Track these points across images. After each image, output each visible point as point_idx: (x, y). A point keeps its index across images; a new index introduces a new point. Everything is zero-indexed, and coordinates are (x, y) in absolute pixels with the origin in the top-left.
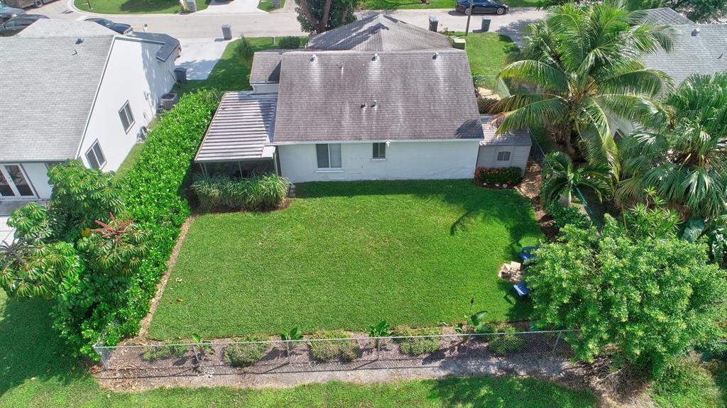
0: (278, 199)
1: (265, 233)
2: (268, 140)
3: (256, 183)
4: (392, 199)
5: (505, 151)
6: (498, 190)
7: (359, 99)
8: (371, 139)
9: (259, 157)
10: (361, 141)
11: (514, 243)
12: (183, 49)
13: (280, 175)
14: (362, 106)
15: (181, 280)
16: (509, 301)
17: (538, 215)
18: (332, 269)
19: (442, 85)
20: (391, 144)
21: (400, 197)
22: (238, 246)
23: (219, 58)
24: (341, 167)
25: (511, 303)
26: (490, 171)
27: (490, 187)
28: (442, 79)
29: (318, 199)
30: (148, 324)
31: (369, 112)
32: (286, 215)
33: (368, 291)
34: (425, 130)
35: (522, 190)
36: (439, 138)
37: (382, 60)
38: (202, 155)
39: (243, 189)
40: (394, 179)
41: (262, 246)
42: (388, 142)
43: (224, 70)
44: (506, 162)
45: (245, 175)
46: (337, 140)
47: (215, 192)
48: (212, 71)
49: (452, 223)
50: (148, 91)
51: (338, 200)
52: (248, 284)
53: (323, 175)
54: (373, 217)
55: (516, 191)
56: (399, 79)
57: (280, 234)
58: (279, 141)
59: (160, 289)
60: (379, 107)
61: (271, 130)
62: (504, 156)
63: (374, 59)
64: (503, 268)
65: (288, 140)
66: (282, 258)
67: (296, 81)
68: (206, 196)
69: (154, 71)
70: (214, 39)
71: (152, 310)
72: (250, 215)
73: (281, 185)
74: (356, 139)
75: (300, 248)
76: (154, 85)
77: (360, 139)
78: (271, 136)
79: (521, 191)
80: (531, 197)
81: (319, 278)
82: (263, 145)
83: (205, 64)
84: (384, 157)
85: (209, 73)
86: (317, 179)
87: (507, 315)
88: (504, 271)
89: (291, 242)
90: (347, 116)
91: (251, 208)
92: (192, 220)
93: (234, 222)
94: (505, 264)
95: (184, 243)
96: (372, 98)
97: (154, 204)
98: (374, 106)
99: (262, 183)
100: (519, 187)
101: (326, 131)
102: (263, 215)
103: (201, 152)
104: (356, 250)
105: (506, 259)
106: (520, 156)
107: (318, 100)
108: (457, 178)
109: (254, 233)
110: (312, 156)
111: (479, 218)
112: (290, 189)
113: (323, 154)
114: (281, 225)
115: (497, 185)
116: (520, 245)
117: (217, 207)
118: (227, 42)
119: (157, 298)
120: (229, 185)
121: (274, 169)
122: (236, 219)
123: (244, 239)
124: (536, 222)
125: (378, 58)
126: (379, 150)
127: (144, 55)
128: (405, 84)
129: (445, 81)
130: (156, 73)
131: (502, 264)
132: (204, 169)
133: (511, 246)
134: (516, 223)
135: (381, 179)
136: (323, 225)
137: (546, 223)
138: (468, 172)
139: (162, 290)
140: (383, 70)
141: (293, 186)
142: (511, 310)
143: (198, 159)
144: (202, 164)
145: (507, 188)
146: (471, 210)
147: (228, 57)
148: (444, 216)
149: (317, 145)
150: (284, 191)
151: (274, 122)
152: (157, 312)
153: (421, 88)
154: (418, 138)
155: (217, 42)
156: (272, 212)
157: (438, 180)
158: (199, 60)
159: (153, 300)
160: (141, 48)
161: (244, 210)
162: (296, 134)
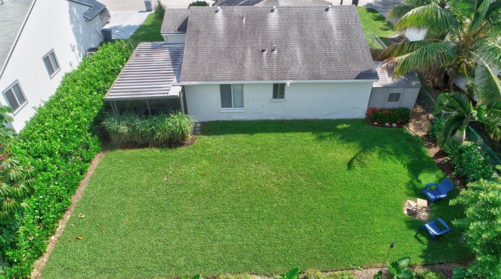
0: (184, 136)
1: (171, 168)
2: (175, 80)
3: (163, 121)
4: (291, 137)
5: (395, 92)
6: (389, 129)
7: (260, 45)
8: (272, 80)
9: (166, 95)
10: (263, 82)
11: (414, 179)
12: (112, 18)
13: (186, 113)
14: (263, 51)
15: (83, 216)
16: (420, 241)
17: (432, 152)
18: (236, 205)
19: (336, 33)
20: (291, 84)
21: (298, 135)
22: (144, 182)
23: (141, 23)
24: (243, 107)
25: (423, 243)
26: (381, 111)
27: (381, 126)
28: (335, 28)
29: (222, 137)
30: (44, 264)
31: (269, 56)
32: (192, 151)
33: (273, 229)
34: (323, 72)
35: (411, 129)
36: (337, 79)
37: (280, 11)
38: (112, 94)
39: (151, 126)
40: (291, 119)
41: (167, 181)
42: (288, 82)
43: (144, 32)
44: (396, 103)
45: (153, 114)
46: (240, 80)
47: (124, 129)
48: (134, 33)
49: (350, 159)
50: (75, 43)
51: (240, 137)
52: (151, 220)
53: (225, 114)
54: (274, 153)
55: (405, 130)
56: (296, 28)
57: (185, 169)
58: (185, 81)
59: (61, 226)
60: (279, 51)
61: (178, 72)
62: (394, 97)
63: (272, 11)
64: (407, 204)
65: (194, 81)
66: (186, 193)
67: (202, 28)
68: (116, 132)
69: (81, 27)
70: (138, 11)
71: (49, 248)
72: (157, 151)
73: (185, 122)
74: (258, 80)
75: (204, 183)
76: (81, 39)
77: (262, 80)
78: (178, 77)
79: (409, 129)
80: (421, 135)
81: (223, 215)
82: (171, 85)
83: (129, 28)
84: (283, 97)
85: (131, 34)
86: (221, 118)
87: (421, 257)
88: (409, 208)
89: (196, 177)
90: (249, 59)
91: (159, 145)
92: (103, 155)
93: (143, 157)
94: (409, 201)
95: (91, 178)
96: (271, 44)
97: (59, 140)
98: (274, 50)
99: (169, 121)
100: (407, 126)
101: (229, 72)
102: (170, 151)
103: (112, 91)
104: (259, 186)
105: (409, 195)
106: (409, 98)
107: (222, 45)
108: (349, 118)
109: (160, 168)
110: (216, 97)
111: (375, 155)
112: (195, 127)
113: (227, 94)
114: (186, 160)
115: (388, 124)
116: (420, 181)
117: (127, 143)
118: (149, 13)
119: (57, 235)
120: (138, 122)
121: (179, 106)
122: (143, 155)
123: (150, 174)
124: (430, 158)
125: (276, 10)
126: (279, 91)
127: (71, 12)
128: (301, 31)
129: (338, 29)
130: (83, 29)
131: (406, 201)
132: (114, 106)
133: (411, 182)
134: (412, 159)
135: (279, 119)
136: (226, 161)
137: (440, 160)
138: (360, 113)
139: (64, 226)
140: (281, 21)
141: (199, 125)
142: (424, 251)
143: (108, 97)
144: (112, 102)
145: (396, 127)
146: (366, 147)
147: (149, 23)
148: (341, 153)
149: (221, 85)
150: (189, 129)
151: (181, 66)
152: (55, 252)
153: (316, 35)
154: (316, 79)
155: (140, 13)
156: (178, 148)
157: (331, 120)
158: (125, 25)
159: (53, 238)
160: (68, 5)
161: (152, 146)
162: (202, 75)
